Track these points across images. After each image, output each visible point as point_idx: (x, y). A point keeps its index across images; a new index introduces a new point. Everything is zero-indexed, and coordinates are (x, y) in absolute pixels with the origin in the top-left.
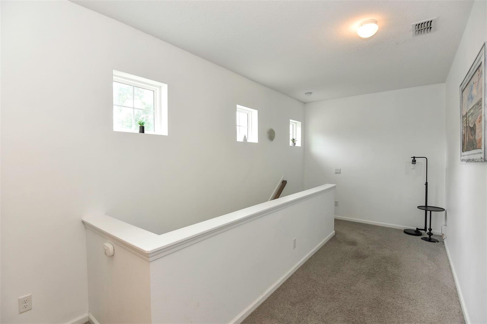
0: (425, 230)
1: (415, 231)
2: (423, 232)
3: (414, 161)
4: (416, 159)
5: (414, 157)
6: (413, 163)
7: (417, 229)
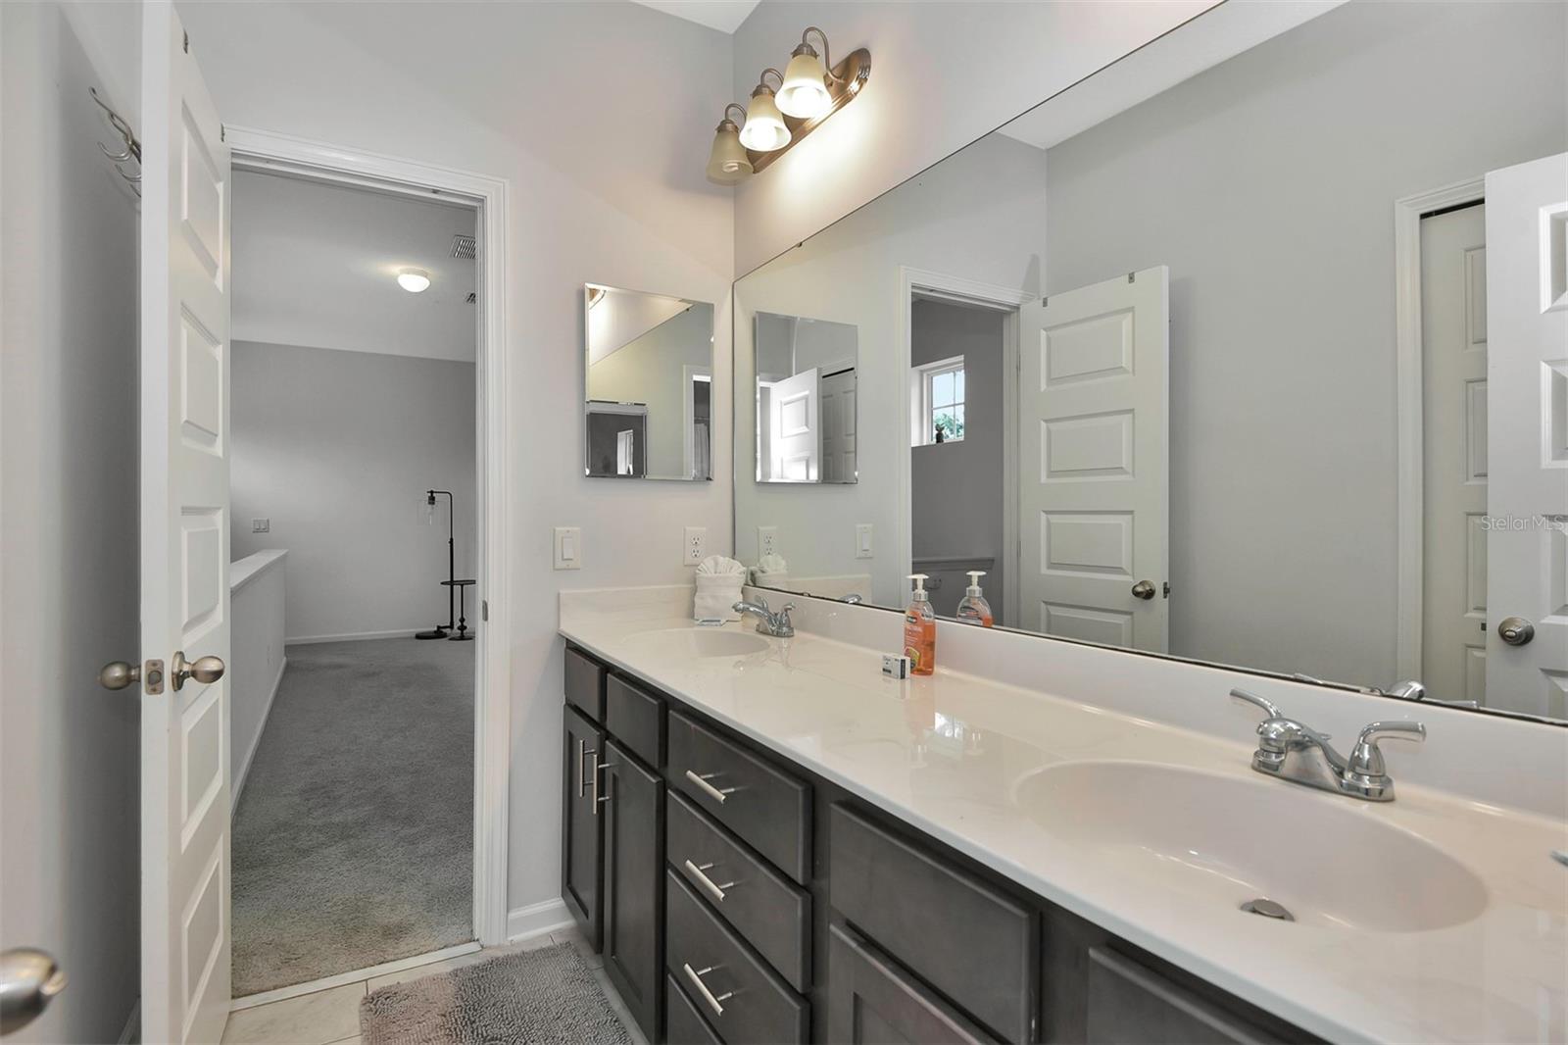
0: (451, 627)
1: (435, 632)
2: (448, 631)
3: (432, 500)
4: (435, 495)
5: (432, 492)
6: (430, 503)
7: (439, 627)
